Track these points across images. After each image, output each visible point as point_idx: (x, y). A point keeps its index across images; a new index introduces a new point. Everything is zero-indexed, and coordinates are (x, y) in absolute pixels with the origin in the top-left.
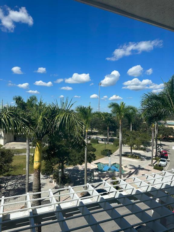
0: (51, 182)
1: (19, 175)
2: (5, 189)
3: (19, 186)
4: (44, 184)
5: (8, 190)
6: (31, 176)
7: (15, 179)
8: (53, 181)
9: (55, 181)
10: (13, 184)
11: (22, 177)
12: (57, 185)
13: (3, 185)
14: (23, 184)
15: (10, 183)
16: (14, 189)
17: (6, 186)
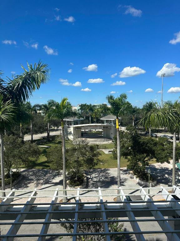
0: (131, 178)
1: (99, 168)
2: (92, 180)
3: (103, 179)
4: (126, 179)
5: (94, 181)
6: (109, 170)
7: (97, 172)
8: (134, 177)
9: (136, 177)
10: (97, 176)
11: (102, 171)
12: (140, 181)
13: (89, 177)
14: (106, 178)
15: (93, 175)
16: (99, 181)
17: (91, 178)
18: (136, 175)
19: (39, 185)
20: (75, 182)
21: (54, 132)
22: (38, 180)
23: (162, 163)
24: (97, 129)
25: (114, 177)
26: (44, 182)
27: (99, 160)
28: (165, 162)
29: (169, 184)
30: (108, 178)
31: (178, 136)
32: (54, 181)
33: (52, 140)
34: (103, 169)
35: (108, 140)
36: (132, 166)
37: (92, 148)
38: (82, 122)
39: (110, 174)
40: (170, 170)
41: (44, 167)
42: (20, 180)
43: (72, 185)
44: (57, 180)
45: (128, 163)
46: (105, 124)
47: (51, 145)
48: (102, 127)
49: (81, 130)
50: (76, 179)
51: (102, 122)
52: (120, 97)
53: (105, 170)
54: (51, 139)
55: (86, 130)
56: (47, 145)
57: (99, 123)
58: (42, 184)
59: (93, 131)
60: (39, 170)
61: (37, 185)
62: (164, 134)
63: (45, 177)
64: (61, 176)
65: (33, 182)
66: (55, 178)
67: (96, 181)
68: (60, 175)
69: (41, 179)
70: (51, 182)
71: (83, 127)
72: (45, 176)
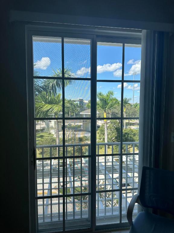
37: (80, 139)
52: (107, 93)
55: (66, 124)
59: (73, 125)
62: (137, 127)
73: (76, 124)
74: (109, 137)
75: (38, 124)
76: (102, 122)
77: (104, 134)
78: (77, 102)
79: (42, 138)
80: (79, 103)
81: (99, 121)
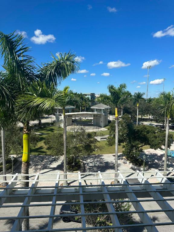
0: (124, 163)
2: (88, 165)
3: (98, 164)
4: (120, 164)
5: (90, 166)
6: (103, 156)
7: (91, 158)
8: (127, 162)
9: (130, 162)
10: (92, 162)
11: (96, 157)
12: (133, 166)
13: (85, 162)
14: (101, 163)
15: (89, 161)
16: (95, 166)
17: (87, 163)
18: (129, 160)
19: (38, 170)
20: (73, 167)
21: (44, 120)
22: (36, 165)
23: (155, 150)
24: (87, 117)
25: (108, 162)
26: (42, 167)
27: (96, 147)
28: (158, 149)
29: (159, 168)
30: (102, 163)
31: (163, 124)
32: (52, 166)
33: (44, 128)
34: (97, 155)
35: (98, 128)
36: (127, 152)
37: (90, 135)
38: (73, 111)
39: (104, 160)
40: (159, 156)
41: (39, 153)
42: (18, 166)
43: (70, 170)
44: (55, 165)
45: (124, 149)
46: (95, 113)
47: (43, 132)
48: (93, 115)
49: (72, 118)
50: (73, 164)
51: (93, 110)
52: (119, 87)
53: (99, 156)
54: (42, 127)
55: (76, 118)
56: (40, 132)
57: (90, 111)
58: (40, 169)
59: (83, 119)
60: (35, 156)
61: (36, 170)
62: (150, 123)
63: (42, 163)
64: (57, 162)
65: (31, 168)
66: (52, 164)
67: (92, 166)
68: (57, 160)
69: (39, 165)
70: (48, 167)
71: (74, 115)
72: (42, 161)
73: (87, 118)
74: (121, 134)
75: (50, 117)
76: (113, 117)
77: (115, 131)
78: (88, 96)
79: (53, 132)
80: (90, 97)
81: (110, 116)
